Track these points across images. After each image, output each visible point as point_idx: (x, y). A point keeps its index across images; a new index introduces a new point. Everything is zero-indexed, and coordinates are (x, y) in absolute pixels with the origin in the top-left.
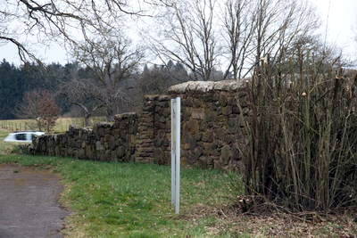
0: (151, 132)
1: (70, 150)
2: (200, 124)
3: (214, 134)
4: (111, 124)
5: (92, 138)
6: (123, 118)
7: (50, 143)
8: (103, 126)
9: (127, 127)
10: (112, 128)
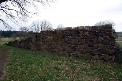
0: (35, 42)
1: (16, 45)
2: (51, 40)
3: (56, 43)
4: (25, 39)
5: (20, 42)
6: (28, 38)
7: (11, 43)
8: (23, 40)
9: (29, 40)
10: (25, 40)
